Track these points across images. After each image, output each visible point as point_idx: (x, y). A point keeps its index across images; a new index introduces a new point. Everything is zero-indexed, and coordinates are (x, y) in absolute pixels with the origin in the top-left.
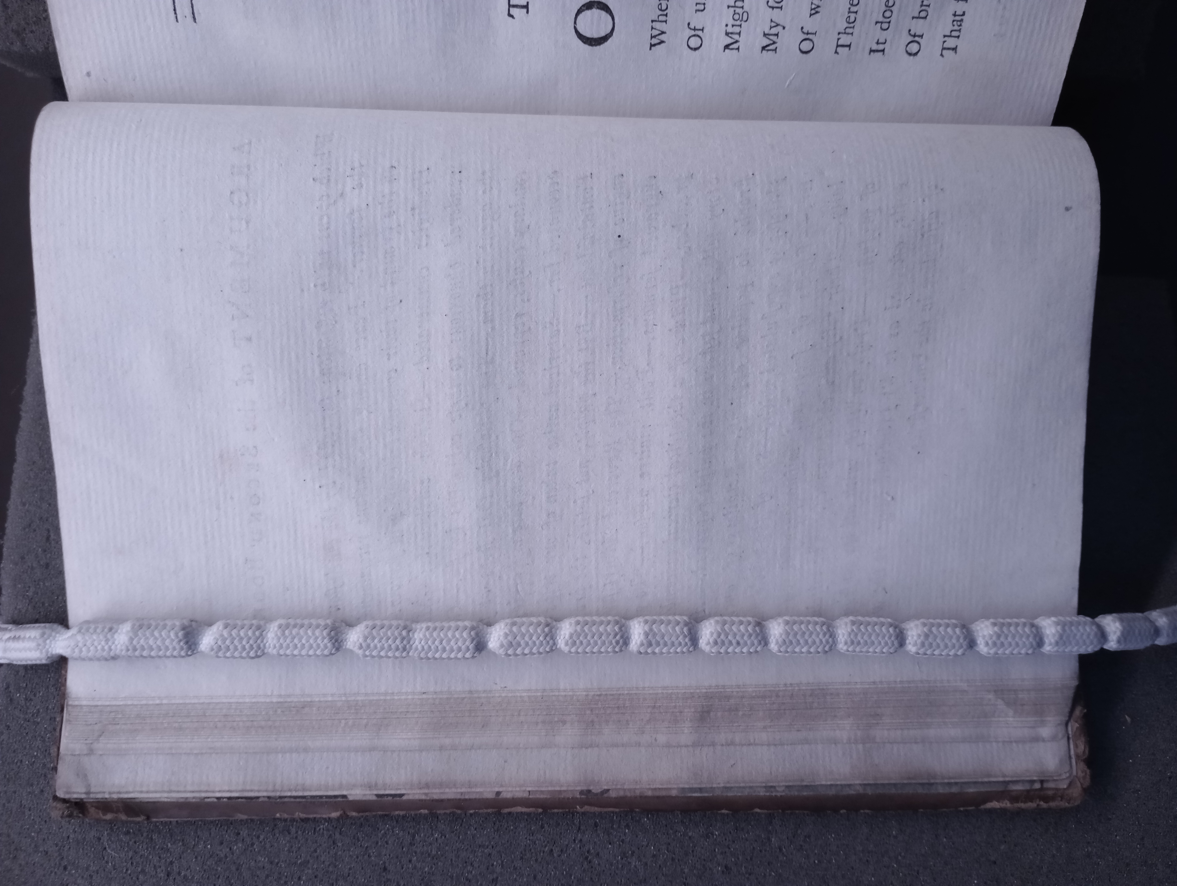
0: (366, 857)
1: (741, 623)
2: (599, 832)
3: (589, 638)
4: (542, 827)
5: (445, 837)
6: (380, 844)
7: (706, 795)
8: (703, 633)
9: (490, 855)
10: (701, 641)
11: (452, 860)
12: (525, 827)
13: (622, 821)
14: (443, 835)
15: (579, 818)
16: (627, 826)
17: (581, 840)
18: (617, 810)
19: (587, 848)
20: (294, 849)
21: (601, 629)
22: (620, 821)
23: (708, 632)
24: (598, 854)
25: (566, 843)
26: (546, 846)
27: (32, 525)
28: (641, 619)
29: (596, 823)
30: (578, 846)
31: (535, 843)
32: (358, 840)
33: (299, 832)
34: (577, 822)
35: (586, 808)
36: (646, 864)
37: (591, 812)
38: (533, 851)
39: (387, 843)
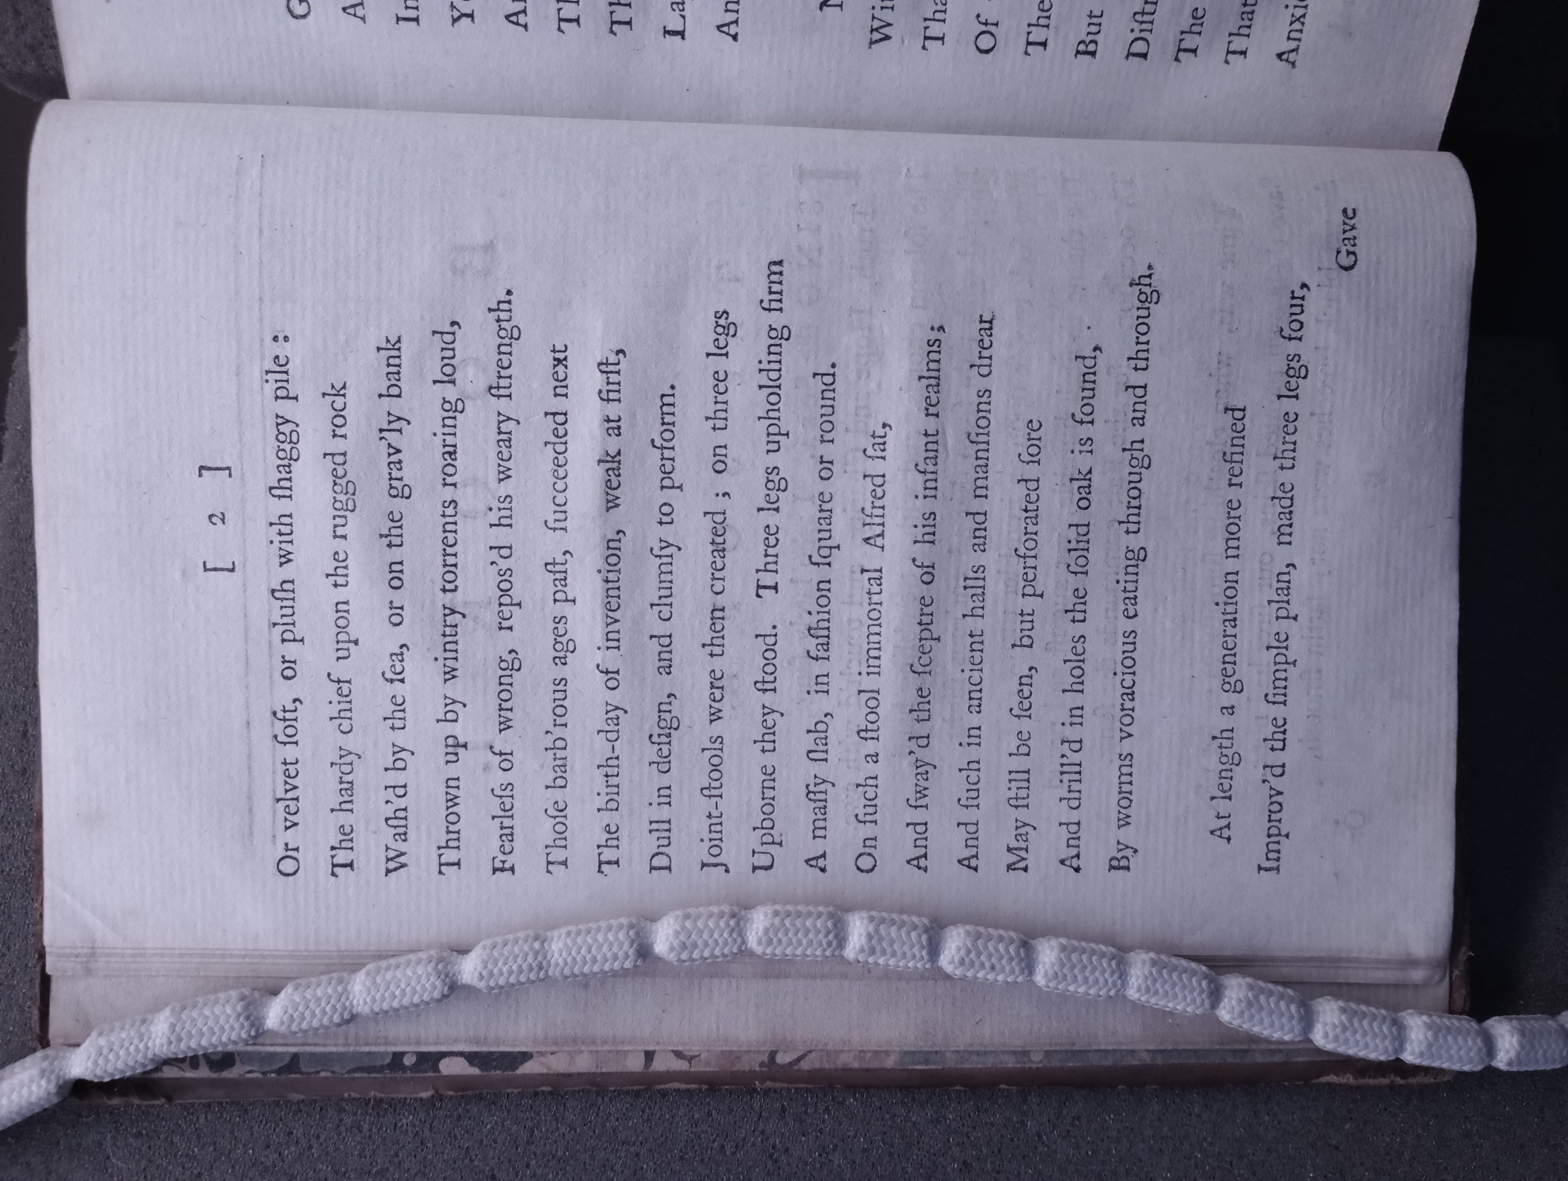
0: (467, 1161)
1: (1001, 939)
2: (787, 1119)
4: (709, 1114)
5: (575, 1131)
6: (485, 1143)
7: (933, 1067)
8: (947, 945)
9: (637, 1154)
10: (942, 957)
11: (585, 1163)
12: (685, 1115)
13: (819, 1104)
14: (572, 1128)
15: (760, 1100)
16: (827, 1110)
17: (763, 1132)
18: (811, 1086)
19: (771, 1141)
20: (368, 1153)
22: (816, 1103)
23: (954, 946)
24: (787, 1150)
25: (742, 1136)
26: (714, 1142)
28: (863, 914)
29: (783, 1106)
30: (759, 1139)
31: (699, 1138)
32: (455, 1137)
33: (374, 1130)
34: (756, 1106)
35: (769, 1084)
36: (854, 1162)
37: (775, 1091)
38: (697, 1147)
39: (495, 1141)
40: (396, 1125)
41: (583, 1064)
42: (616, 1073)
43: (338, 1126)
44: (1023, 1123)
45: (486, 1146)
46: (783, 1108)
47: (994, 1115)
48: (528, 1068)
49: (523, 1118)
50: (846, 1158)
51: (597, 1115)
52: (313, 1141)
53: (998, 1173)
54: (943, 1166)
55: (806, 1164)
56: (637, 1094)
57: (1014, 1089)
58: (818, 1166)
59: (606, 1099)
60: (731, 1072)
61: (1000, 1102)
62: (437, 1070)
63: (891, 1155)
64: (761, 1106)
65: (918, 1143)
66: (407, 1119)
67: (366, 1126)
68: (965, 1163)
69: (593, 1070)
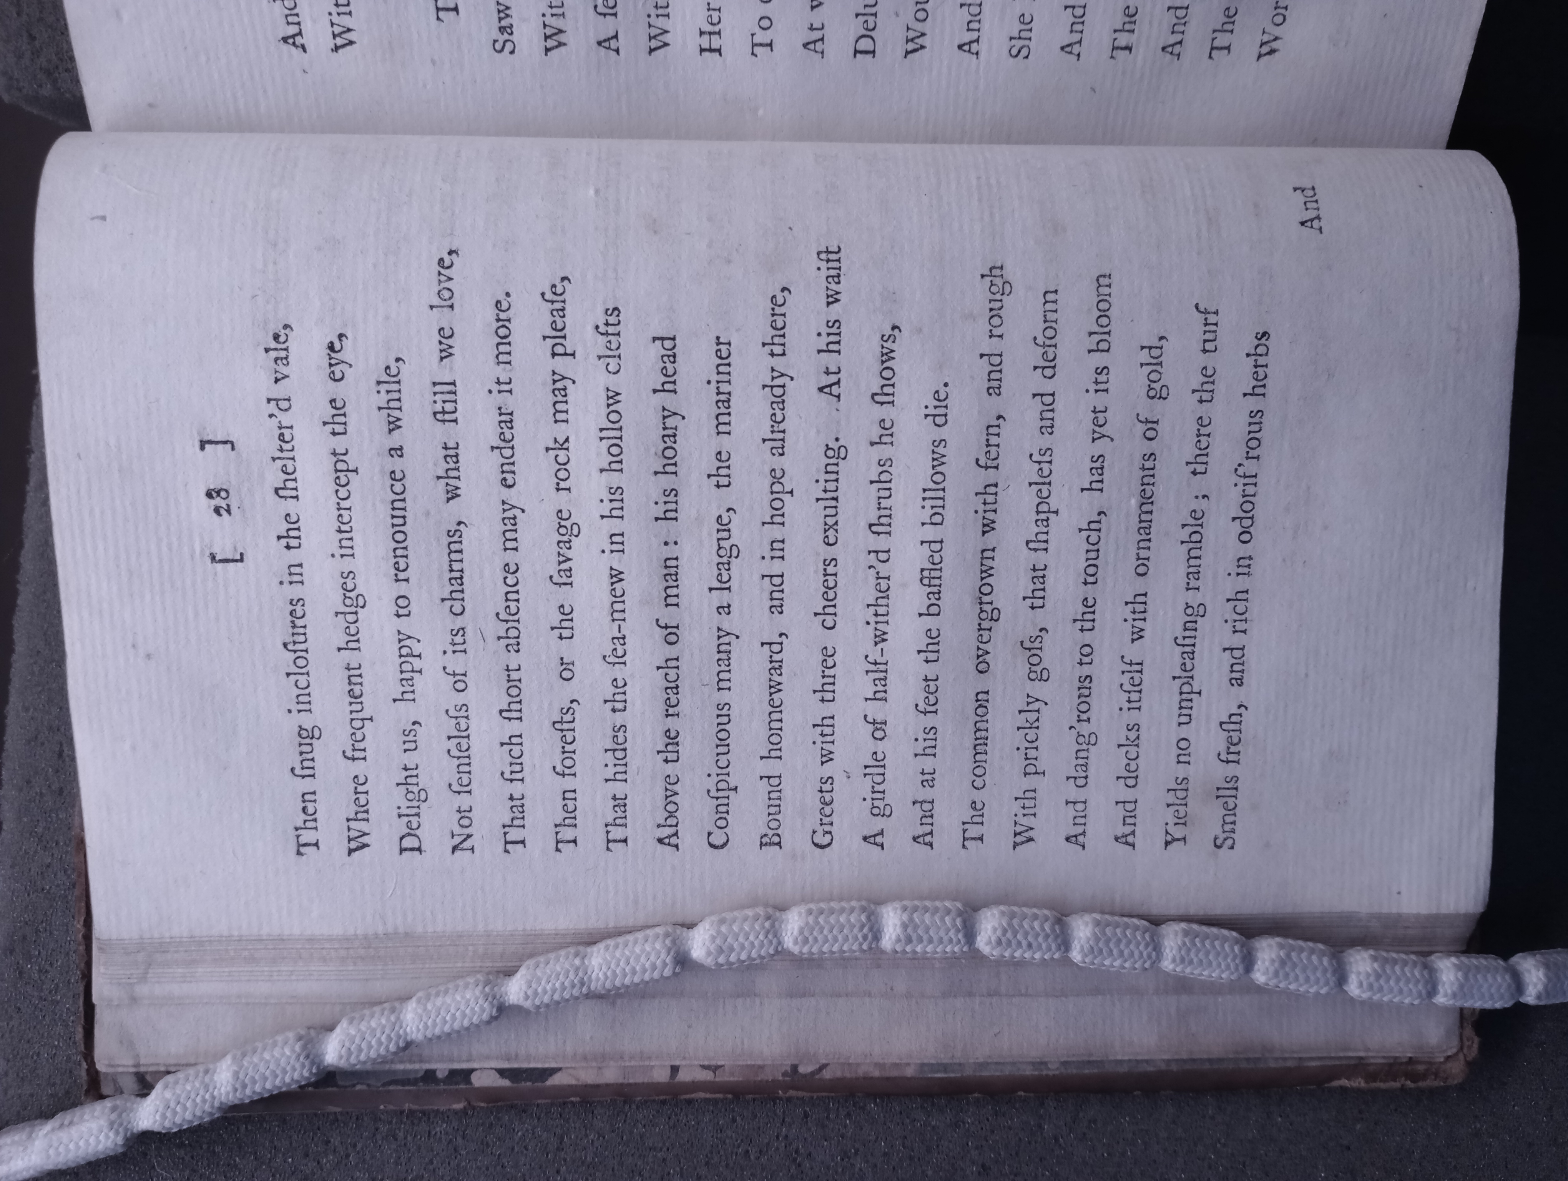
0: (499, 1168)
1: (1035, 917)
2: (810, 1124)
3: (825, 932)
4: (734, 1120)
5: (604, 1138)
6: (516, 1149)
7: (952, 1074)
8: (983, 926)
9: (664, 1160)
10: (979, 938)
11: (613, 1170)
12: (710, 1121)
13: (840, 1109)
14: (600, 1135)
15: (783, 1106)
16: (848, 1115)
17: (787, 1136)
18: (832, 1094)
19: (794, 1146)
20: (403, 1160)
21: (842, 919)
22: (838, 1109)
23: (989, 927)
24: (810, 1154)
25: (766, 1141)
26: (739, 1147)
27: (39, 737)
28: (897, 905)
29: (805, 1112)
30: (783, 1144)
31: (724, 1142)
32: (488, 1145)
33: (409, 1138)
34: (779, 1112)
35: (792, 1093)
36: (876, 1166)
37: (798, 1098)
38: (722, 1153)
39: (526, 1148)
40: (429, 1132)
41: (611, 1075)
42: (643, 1083)
43: (374, 1135)
44: (1040, 1127)
45: (518, 1152)
46: (805, 1113)
47: (1012, 1119)
48: (556, 1080)
49: (552, 1125)
50: (867, 1162)
51: (625, 1121)
52: (350, 1150)
53: (1016, 1175)
54: (962, 1169)
55: (828, 1168)
56: (664, 1102)
57: (1032, 1095)
58: (840, 1170)
59: (634, 1106)
60: (755, 1082)
61: (1017, 1106)
62: (468, 1082)
63: (911, 1158)
64: (784, 1112)
65: (938, 1146)
66: (440, 1128)
67: (401, 1135)
68: (983, 1166)
69: (621, 1081)
